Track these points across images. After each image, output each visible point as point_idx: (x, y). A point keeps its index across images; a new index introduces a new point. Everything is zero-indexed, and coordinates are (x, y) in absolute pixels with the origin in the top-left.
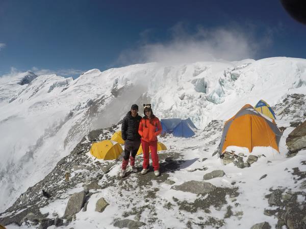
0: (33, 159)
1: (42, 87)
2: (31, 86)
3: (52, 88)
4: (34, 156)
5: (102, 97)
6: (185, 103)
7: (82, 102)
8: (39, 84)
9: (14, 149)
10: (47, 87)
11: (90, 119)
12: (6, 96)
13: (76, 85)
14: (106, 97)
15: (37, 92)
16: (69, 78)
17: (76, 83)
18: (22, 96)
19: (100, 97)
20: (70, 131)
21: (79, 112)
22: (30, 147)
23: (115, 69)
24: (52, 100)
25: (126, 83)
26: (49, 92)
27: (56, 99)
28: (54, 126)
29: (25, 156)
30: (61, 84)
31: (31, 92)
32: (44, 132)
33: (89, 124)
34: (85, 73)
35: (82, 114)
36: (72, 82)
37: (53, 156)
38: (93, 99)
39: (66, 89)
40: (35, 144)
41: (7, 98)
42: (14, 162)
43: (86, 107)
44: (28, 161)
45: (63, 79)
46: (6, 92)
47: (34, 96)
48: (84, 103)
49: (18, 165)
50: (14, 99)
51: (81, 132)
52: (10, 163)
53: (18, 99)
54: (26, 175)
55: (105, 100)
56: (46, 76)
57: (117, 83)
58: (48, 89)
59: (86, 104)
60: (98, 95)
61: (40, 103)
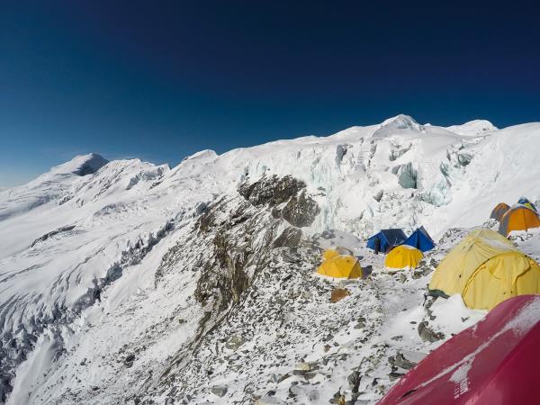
0: (100, 301)
1: (117, 180)
2: (97, 179)
3: (134, 181)
4: (102, 296)
5: (222, 199)
6: (386, 207)
7: (187, 207)
8: (112, 175)
9: (68, 283)
10: (126, 181)
11: (202, 237)
12: (56, 193)
13: (175, 178)
14: (228, 198)
15: (107, 188)
16: (163, 166)
17: (175, 174)
18: (81, 195)
19: (218, 199)
20: (166, 255)
21: (182, 223)
22: (95, 281)
23: (242, 149)
24: (133, 203)
25: (264, 175)
26: (128, 189)
27: (140, 202)
28: (138, 246)
29: (85, 296)
30: (150, 176)
31: (97, 188)
32: (120, 256)
33: (200, 245)
34: (190, 157)
35: (188, 228)
36: (168, 172)
37: (134, 298)
38: (206, 202)
39: (158, 184)
40: (104, 276)
41: (56, 196)
42: (66, 304)
43: (194, 216)
44: (92, 303)
45: (153, 168)
46: (55, 186)
47: (103, 195)
48: (190, 209)
49: (73, 310)
50: (68, 199)
51: (185, 259)
52: (60, 305)
53: (75, 199)
54: (87, 328)
55: (228, 204)
56: (124, 162)
57: (247, 174)
58: (127, 184)
59: (194, 210)
60: (215, 196)
61: (115, 206)
